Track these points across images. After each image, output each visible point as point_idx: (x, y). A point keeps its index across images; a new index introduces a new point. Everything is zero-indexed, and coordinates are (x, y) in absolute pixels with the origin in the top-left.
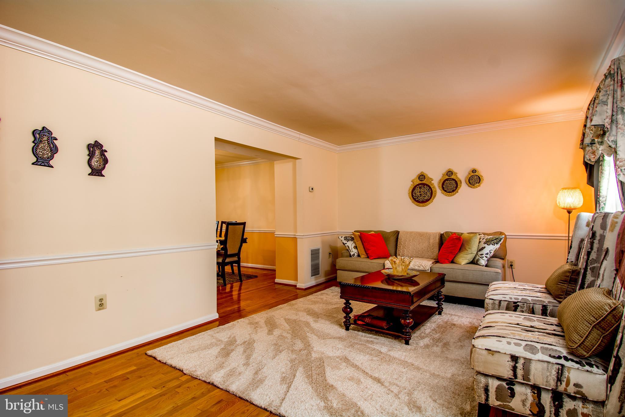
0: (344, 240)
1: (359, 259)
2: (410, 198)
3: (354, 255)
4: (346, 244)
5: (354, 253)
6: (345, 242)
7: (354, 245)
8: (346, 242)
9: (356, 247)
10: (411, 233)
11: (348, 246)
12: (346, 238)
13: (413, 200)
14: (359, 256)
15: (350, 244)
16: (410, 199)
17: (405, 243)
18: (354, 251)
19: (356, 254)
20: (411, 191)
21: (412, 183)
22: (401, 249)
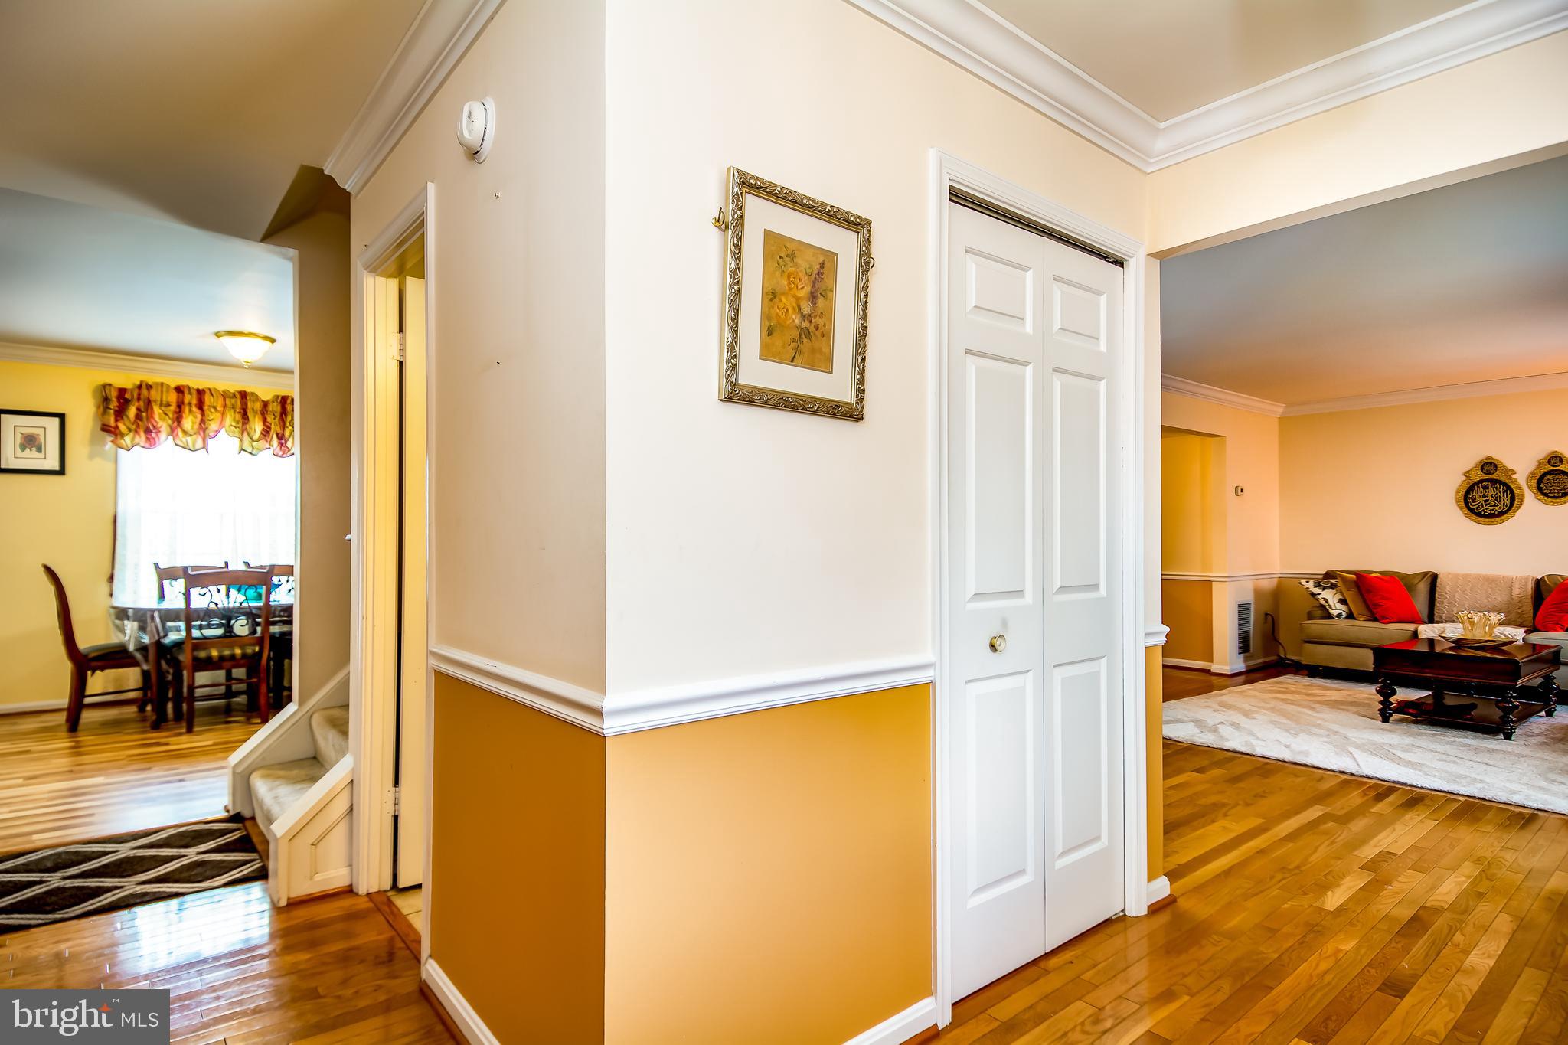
0: (1315, 587)
1: (1350, 622)
2: (1461, 509)
3: (1339, 615)
4: (1319, 594)
5: (1340, 612)
6: (1316, 591)
7: (1339, 596)
8: (1320, 591)
9: (1343, 601)
10: (1466, 576)
11: (1325, 599)
12: (1317, 585)
13: (1467, 512)
14: (1350, 616)
15: (1330, 597)
16: (1459, 510)
17: (1454, 596)
18: (1337, 609)
19: (1344, 614)
20: (1462, 494)
21: (1464, 478)
22: (1445, 608)
